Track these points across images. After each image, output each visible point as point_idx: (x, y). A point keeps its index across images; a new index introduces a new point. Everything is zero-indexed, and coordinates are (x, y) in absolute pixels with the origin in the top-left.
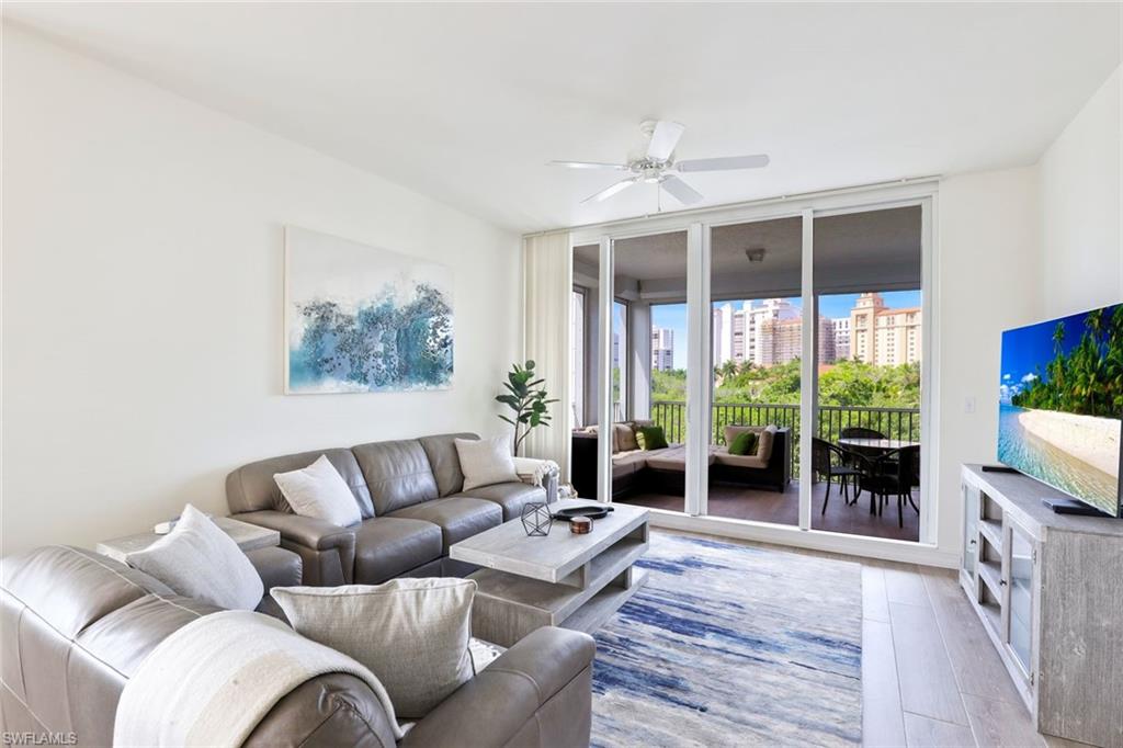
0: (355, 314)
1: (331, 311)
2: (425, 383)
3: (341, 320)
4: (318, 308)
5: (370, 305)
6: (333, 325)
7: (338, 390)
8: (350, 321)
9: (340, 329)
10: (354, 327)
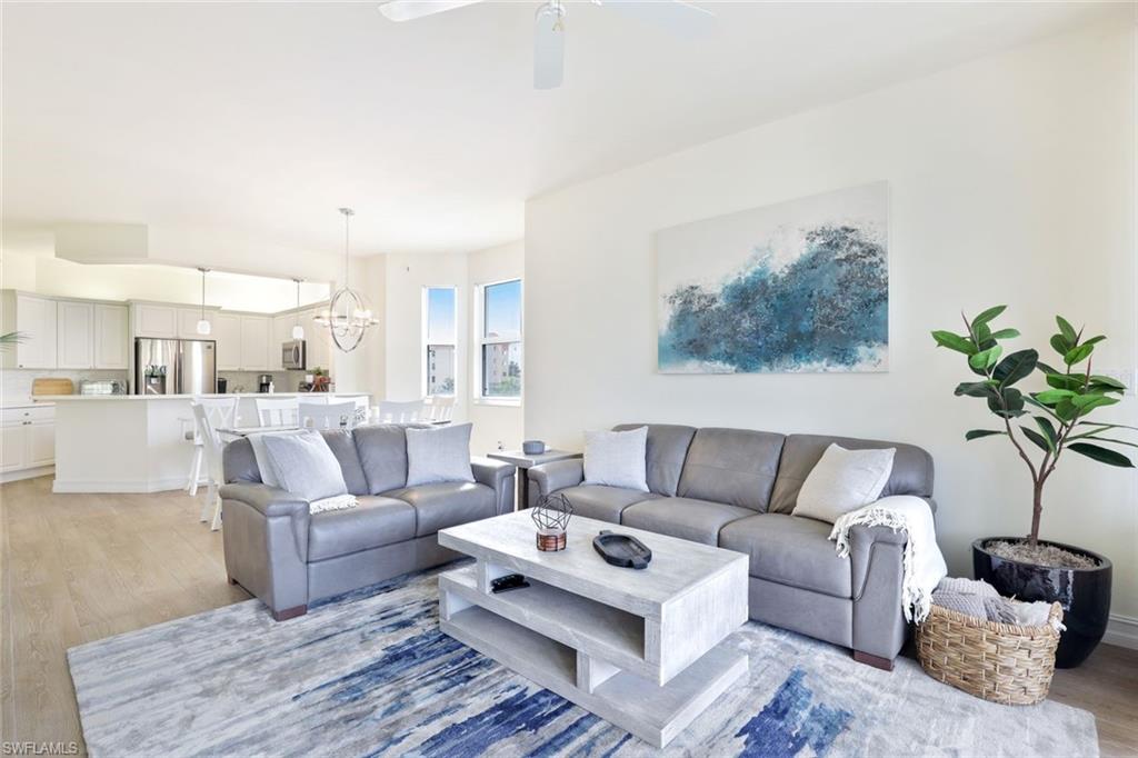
0: (717, 290)
1: (693, 294)
2: (824, 363)
3: (703, 301)
4: (682, 295)
5: (736, 277)
6: (695, 308)
7: (700, 371)
8: (714, 300)
9: (702, 310)
10: (718, 305)
